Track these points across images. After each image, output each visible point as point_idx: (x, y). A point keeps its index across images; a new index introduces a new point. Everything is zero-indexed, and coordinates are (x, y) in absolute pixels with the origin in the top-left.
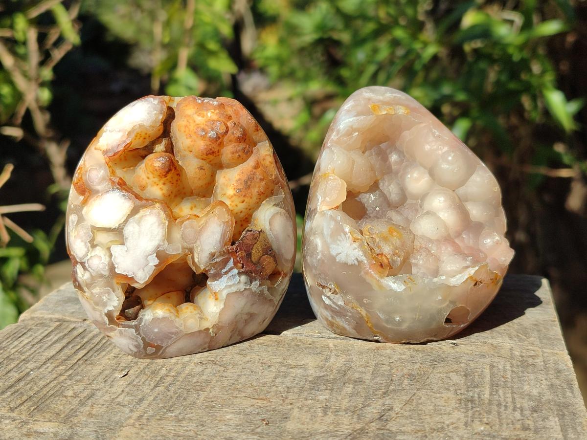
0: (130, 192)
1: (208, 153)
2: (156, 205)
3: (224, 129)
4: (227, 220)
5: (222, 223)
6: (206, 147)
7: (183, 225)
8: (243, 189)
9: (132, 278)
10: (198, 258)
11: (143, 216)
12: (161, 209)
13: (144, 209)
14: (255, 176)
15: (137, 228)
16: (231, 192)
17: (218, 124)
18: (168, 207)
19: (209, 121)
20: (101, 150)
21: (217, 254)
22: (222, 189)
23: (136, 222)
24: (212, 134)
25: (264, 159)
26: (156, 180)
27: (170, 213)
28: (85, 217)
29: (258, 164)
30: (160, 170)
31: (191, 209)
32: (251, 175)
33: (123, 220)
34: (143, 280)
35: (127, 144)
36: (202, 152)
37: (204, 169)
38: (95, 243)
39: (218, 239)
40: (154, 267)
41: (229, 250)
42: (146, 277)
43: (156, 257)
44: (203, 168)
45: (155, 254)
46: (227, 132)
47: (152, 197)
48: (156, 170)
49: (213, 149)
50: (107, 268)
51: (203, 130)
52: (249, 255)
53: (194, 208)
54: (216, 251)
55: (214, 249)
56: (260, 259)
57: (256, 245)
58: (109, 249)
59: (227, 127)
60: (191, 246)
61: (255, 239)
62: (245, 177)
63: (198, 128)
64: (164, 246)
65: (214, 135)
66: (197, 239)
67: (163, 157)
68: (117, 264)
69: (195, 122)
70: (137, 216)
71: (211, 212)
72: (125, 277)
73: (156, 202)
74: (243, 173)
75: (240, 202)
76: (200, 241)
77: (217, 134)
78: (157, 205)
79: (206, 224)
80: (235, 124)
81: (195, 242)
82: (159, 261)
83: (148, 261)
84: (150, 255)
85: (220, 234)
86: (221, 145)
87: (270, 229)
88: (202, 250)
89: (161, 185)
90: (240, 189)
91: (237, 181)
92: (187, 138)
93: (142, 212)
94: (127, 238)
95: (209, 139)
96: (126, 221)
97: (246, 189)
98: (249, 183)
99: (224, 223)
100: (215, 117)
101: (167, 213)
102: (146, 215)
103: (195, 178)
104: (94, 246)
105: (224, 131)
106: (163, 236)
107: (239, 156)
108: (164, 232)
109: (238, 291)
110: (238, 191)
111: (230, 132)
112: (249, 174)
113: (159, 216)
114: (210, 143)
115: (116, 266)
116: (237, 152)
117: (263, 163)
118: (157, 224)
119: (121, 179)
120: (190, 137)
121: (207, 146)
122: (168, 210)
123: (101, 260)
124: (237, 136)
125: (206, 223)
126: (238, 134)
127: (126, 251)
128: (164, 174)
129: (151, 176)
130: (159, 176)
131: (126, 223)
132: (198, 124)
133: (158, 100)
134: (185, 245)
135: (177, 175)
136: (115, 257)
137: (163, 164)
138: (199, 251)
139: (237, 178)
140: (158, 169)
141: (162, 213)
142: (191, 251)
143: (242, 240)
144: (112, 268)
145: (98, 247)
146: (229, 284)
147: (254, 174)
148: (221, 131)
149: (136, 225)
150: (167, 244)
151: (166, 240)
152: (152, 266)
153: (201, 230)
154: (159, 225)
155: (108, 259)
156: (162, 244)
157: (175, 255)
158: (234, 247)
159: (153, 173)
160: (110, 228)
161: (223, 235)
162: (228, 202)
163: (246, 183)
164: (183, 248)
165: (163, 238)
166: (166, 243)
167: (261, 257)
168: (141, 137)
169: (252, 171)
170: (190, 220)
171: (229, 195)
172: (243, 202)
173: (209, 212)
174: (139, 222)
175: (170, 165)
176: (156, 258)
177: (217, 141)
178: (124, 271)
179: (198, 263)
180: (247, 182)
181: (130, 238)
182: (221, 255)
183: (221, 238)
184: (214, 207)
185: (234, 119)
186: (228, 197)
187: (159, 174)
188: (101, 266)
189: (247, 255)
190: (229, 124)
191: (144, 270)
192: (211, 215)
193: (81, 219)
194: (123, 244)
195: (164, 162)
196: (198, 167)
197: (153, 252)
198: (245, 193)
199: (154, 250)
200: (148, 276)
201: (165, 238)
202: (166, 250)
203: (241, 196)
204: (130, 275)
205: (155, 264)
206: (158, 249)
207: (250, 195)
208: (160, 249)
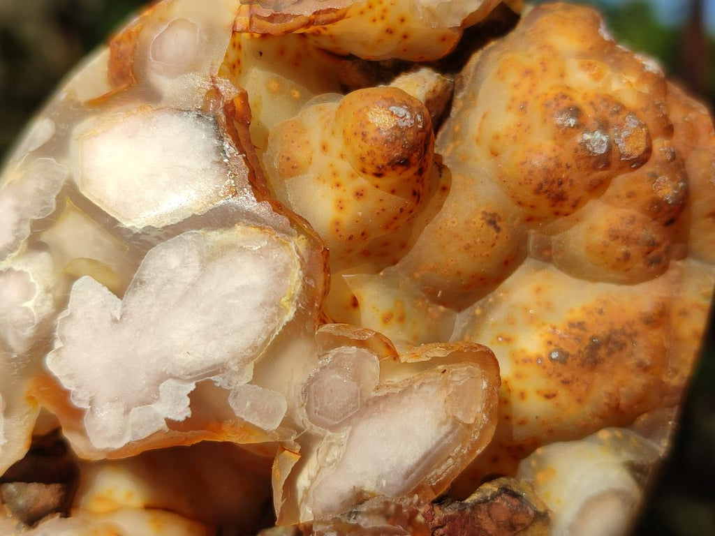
0: (242, 152)
1: (546, 187)
2: (296, 239)
3: (637, 148)
4: (471, 421)
5: (450, 420)
6: (552, 164)
7: (335, 351)
8: (574, 358)
9: (77, 414)
10: (312, 480)
11: (231, 247)
12: (302, 261)
13: (251, 229)
14: (629, 344)
16: (532, 343)
17: (632, 123)
18: (327, 269)
19: (608, 99)
21: (374, 504)
22: (510, 321)
23: (200, 253)
24: (597, 141)
26: (345, 167)
27: (321, 289)
28: (73, 144)
30: (375, 139)
31: (387, 319)
32: (624, 333)
34: (109, 440)
35: (329, 11)
36: (530, 172)
37: (498, 229)
38: (46, 237)
40: (163, 425)
41: (417, 512)
42: (121, 437)
43: (189, 395)
44: (499, 224)
45: (192, 387)
46: (642, 161)
47: (296, 210)
48: (364, 135)
49: (566, 186)
50: (29, 332)
51: (576, 112)
53: (393, 321)
54: (377, 491)
58: (71, 278)
59: (649, 151)
60: (316, 430)
61: (513, 528)
62: (601, 331)
63: (564, 97)
64: (235, 379)
65: (599, 147)
66: (348, 421)
67: (410, 110)
68: (63, 339)
69: (562, 75)
70: (215, 236)
71: (441, 367)
72: (61, 396)
73: (301, 231)
74: (601, 312)
75: (538, 392)
76: (351, 434)
77: (609, 151)
78: (298, 243)
79: (402, 393)
80: (673, 156)
81: (334, 428)
82: (189, 413)
83: (158, 393)
84: (177, 379)
85: (424, 451)
86: (597, 188)
88: (338, 464)
89: (347, 194)
90: (567, 355)
91: (572, 325)
92: (510, 108)
93: (238, 233)
94: (142, 283)
95: (576, 150)
96: (172, 230)
97: (582, 364)
98: (602, 353)
99: (456, 422)
100: (630, 100)
101: (311, 282)
102: (242, 250)
103: (456, 236)
104: (35, 244)
105: (636, 154)
106: (254, 348)
107: (627, 256)
108: (264, 337)
110: (555, 355)
111: (647, 169)
112: (617, 327)
113: (281, 276)
114: (570, 163)
115: (58, 344)
116: (627, 240)
117: (675, 321)
118: (259, 297)
119: (244, 96)
120: (523, 109)
121: (558, 165)
122: (321, 278)
123: (27, 298)
124: (660, 194)
125: (406, 390)
126: (667, 190)
127: (115, 321)
128: (380, 162)
129: (337, 145)
130: (362, 159)
131: (169, 236)
132: (568, 88)
134: (301, 417)
135: (414, 193)
136: (71, 315)
137: (396, 127)
138: (328, 460)
139: (578, 316)
140: (371, 135)
141: (297, 274)
142: (306, 445)
143: (475, 506)
144: (43, 341)
145: (44, 256)
147: (632, 336)
148: (625, 150)
149: (194, 261)
150: (249, 380)
151: (251, 366)
152: (156, 417)
153: (376, 401)
154: (263, 305)
155: (47, 308)
156: (236, 368)
157: (249, 428)
158: (440, 513)
159: (347, 142)
160: (115, 221)
161: (431, 460)
162: (506, 370)
163: (594, 347)
164: (288, 423)
165: (249, 353)
166: (249, 372)
168: (383, 18)
169: (630, 324)
170: (365, 351)
171: (523, 351)
172: (548, 397)
173: (435, 361)
174: (210, 257)
175: (413, 147)
176: (188, 401)
177: (595, 168)
178: (71, 376)
179: (300, 494)
180: (597, 346)
181: (151, 288)
182: (384, 513)
183: (418, 465)
184: (456, 358)
186: (515, 355)
187: (364, 152)
188: (17, 315)
190: (658, 145)
191: (127, 411)
192: (434, 375)
193: (56, 147)
194: (119, 292)
195: (404, 124)
196: (488, 211)
197: (190, 374)
198: (573, 376)
199: (197, 372)
200: (127, 439)
201: (252, 358)
202: (232, 394)
203: (554, 376)
204: (79, 400)
205: (171, 417)
206: (212, 378)
207: (583, 389)
208: (219, 380)
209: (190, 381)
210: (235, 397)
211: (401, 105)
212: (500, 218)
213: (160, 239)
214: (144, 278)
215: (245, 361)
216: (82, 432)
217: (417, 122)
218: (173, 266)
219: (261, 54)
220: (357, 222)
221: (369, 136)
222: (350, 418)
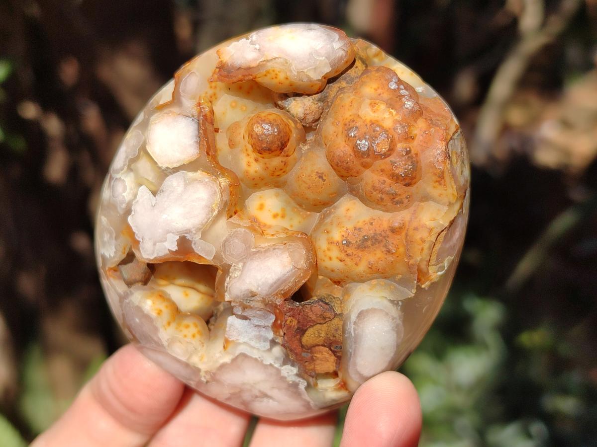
2: (220, 180)
3: (384, 149)
4: (300, 268)
5: (290, 266)
7: (235, 230)
8: (354, 244)
9: (138, 243)
10: (228, 283)
11: (196, 180)
12: (222, 190)
13: (204, 173)
14: (384, 241)
15: (180, 189)
16: (337, 235)
17: (384, 136)
20: (220, 58)
21: (258, 298)
22: (332, 223)
23: (185, 181)
24: (362, 144)
25: (416, 229)
27: (229, 203)
29: (400, 228)
31: (275, 216)
32: (381, 236)
33: (175, 165)
34: (148, 255)
37: (324, 180)
38: (133, 166)
39: (271, 281)
40: (168, 252)
41: (277, 304)
42: (153, 254)
43: (177, 241)
44: (324, 178)
45: (178, 237)
46: (386, 155)
48: (252, 135)
49: (350, 164)
50: (124, 206)
51: (356, 130)
52: (302, 331)
53: (278, 217)
54: (259, 293)
55: (257, 289)
56: (314, 346)
57: (318, 326)
58: (139, 186)
59: (392, 149)
60: (230, 262)
61: (324, 318)
62: (369, 232)
63: (354, 121)
64: (194, 237)
65: (364, 147)
68: (135, 211)
69: (358, 109)
70: (191, 175)
71: (284, 242)
72: (133, 234)
73: (227, 176)
74: (371, 224)
75: (337, 258)
76: (244, 266)
77: (368, 149)
79: (265, 251)
80: (408, 152)
81: (236, 263)
82: (177, 248)
83: (166, 238)
84: (173, 233)
85: (277, 277)
86: (366, 166)
87: (355, 323)
88: (240, 278)
90: (350, 242)
91: (356, 229)
92: (333, 123)
93: (199, 174)
94: (163, 191)
95: (354, 148)
96: (176, 170)
97: (358, 248)
98: (369, 243)
99: (294, 267)
102: (201, 182)
103: (304, 182)
104: (130, 169)
105: (383, 152)
106: (201, 224)
108: (206, 220)
109: (259, 359)
110: (344, 242)
111: (392, 158)
112: (378, 232)
113: (213, 195)
114: (352, 154)
115: (133, 213)
116: (381, 191)
117: (411, 233)
118: (204, 203)
119: (212, 112)
120: (338, 125)
121: (345, 154)
123: (124, 192)
124: (397, 171)
126: (401, 170)
127: (153, 206)
128: (258, 148)
129: (246, 137)
131: (174, 172)
132: (358, 116)
133: (342, 44)
134: (222, 255)
136: (138, 201)
137: (264, 134)
138: (235, 275)
139: (359, 225)
141: (219, 195)
142: (225, 268)
143: (304, 306)
144: (127, 211)
145: (132, 174)
146: (253, 343)
147: (386, 237)
148: (378, 149)
149: (182, 184)
150: (200, 238)
151: (201, 231)
152: (166, 248)
154: (206, 206)
155: (131, 196)
157: (200, 257)
158: (288, 306)
160: (157, 163)
161: (281, 281)
162: (324, 246)
164: (217, 258)
165: (200, 227)
166: (200, 234)
167: (319, 345)
168: (276, 77)
169: (385, 231)
170: (247, 231)
171: (332, 238)
172: (341, 261)
174: (188, 183)
176: (176, 243)
177: (363, 157)
178: (136, 227)
179: (225, 288)
180: (366, 240)
181: (166, 194)
182: (263, 302)
183: (275, 283)
185: (415, 146)
186: (328, 239)
188: (121, 198)
189: (298, 328)
190: (400, 146)
191: (155, 244)
193: (142, 125)
194: (154, 193)
195: (268, 133)
196: (319, 172)
197: (178, 232)
198: (352, 253)
199: (180, 232)
200: (155, 255)
201: (201, 229)
202: (193, 242)
203: (343, 252)
204: (138, 237)
205: (170, 249)
206: (185, 235)
207: (358, 259)
208: (188, 237)
209: (177, 235)
210: (195, 244)
211: (267, 124)
212: (325, 175)
213: (171, 173)
214: (164, 189)
215: (198, 230)
216: (139, 250)
217: (274, 132)
218: (174, 186)
219: (230, 89)
220: (256, 172)
221: (254, 136)
222: (243, 259)
